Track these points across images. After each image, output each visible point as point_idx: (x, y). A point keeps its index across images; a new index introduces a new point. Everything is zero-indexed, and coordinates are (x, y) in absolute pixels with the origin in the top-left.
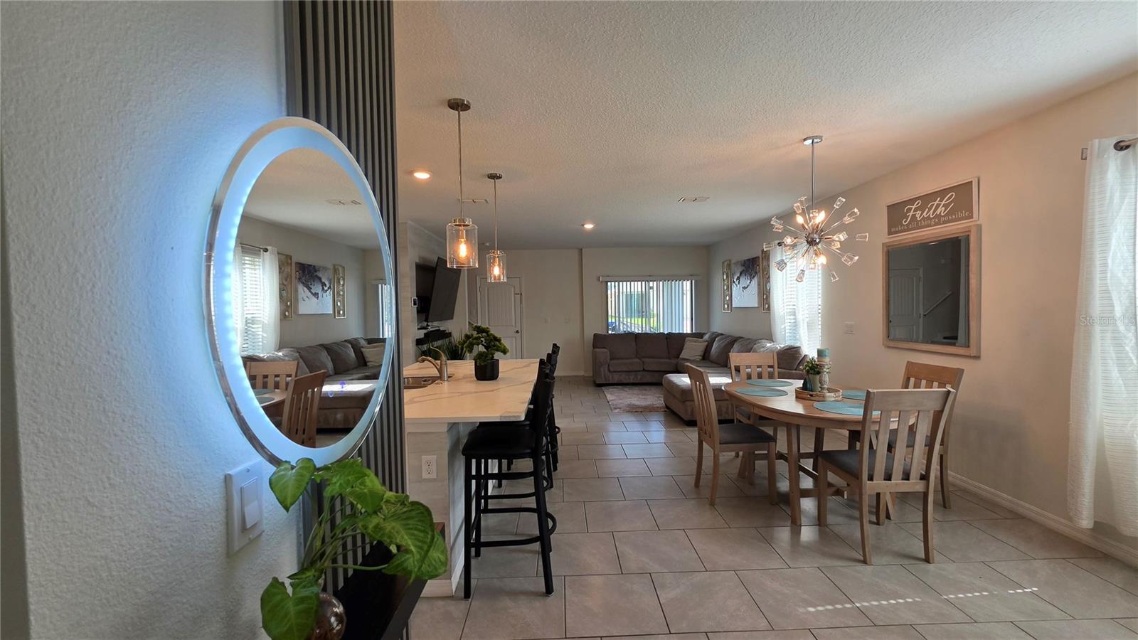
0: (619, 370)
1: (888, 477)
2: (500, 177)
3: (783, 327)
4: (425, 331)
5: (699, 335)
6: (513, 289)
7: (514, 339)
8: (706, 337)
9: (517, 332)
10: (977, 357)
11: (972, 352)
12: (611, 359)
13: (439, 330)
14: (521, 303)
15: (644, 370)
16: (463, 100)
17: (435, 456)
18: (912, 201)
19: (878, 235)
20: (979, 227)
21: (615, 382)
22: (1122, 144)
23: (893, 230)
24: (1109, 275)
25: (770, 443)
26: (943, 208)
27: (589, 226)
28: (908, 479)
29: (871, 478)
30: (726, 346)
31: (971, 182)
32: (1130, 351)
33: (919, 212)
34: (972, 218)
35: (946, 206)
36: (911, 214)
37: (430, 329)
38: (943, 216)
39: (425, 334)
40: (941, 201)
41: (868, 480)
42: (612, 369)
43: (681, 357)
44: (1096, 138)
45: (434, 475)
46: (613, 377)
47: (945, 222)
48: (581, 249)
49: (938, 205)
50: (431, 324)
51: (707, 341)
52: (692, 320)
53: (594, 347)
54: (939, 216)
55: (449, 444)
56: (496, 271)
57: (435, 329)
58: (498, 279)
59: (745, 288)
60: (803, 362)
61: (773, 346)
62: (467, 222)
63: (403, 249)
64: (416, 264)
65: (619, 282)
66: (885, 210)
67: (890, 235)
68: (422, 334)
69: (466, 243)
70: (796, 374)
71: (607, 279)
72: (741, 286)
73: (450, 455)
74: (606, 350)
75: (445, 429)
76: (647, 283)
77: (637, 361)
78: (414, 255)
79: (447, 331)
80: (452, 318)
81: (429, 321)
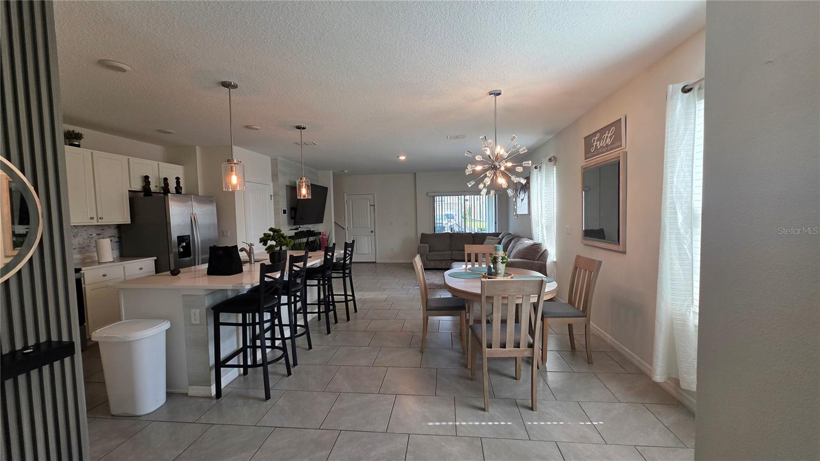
0: (434, 258)
2: (304, 128)
3: (537, 229)
4: (296, 231)
5: (496, 235)
6: (369, 203)
7: (370, 237)
8: (500, 237)
9: (372, 232)
10: (624, 253)
11: (621, 248)
12: (430, 252)
13: (310, 230)
14: (374, 212)
15: (452, 259)
17: (198, 310)
18: (594, 134)
19: (580, 161)
20: (625, 154)
21: (432, 267)
22: (687, 88)
23: (587, 156)
24: (674, 190)
25: (462, 311)
26: (609, 139)
27: (402, 158)
31: (621, 118)
32: (687, 249)
33: (598, 142)
34: (622, 146)
35: (611, 137)
36: (595, 143)
37: (301, 229)
38: (610, 145)
39: (295, 233)
40: (608, 134)
42: (429, 259)
44: (670, 84)
45: (198, 322)
46: (430, 264)
47: (610, 150)
48: (416, 173)
49: (607, 136)
50: (301, 226)
51: (499, 239)
52: (496, 223)
53: (421, 243)
54: (607, 145)
55: (208, 302)
56: (304, 191)
57: (305, 230)
58: (305, 196)
59: (522, 200)
60: (544, 255)
61: (528, 242)
62: (235, 162)
63: (275, 177)
64: (287, 186)
65: (442, 196)
66: (583, 141)
67: (585, 159)
68: (292, 233)
69: (236, 175)
70: (537, 263)
71: (433, 194)
72: (520, 198)
73: (207, 310)
74: (427, 245)
75: (203, 293)
76: (463, 197)
77: (450, 252)
78: (284, 181)
79: (316, 232)
80: (322, 222)
81: (299, 225)
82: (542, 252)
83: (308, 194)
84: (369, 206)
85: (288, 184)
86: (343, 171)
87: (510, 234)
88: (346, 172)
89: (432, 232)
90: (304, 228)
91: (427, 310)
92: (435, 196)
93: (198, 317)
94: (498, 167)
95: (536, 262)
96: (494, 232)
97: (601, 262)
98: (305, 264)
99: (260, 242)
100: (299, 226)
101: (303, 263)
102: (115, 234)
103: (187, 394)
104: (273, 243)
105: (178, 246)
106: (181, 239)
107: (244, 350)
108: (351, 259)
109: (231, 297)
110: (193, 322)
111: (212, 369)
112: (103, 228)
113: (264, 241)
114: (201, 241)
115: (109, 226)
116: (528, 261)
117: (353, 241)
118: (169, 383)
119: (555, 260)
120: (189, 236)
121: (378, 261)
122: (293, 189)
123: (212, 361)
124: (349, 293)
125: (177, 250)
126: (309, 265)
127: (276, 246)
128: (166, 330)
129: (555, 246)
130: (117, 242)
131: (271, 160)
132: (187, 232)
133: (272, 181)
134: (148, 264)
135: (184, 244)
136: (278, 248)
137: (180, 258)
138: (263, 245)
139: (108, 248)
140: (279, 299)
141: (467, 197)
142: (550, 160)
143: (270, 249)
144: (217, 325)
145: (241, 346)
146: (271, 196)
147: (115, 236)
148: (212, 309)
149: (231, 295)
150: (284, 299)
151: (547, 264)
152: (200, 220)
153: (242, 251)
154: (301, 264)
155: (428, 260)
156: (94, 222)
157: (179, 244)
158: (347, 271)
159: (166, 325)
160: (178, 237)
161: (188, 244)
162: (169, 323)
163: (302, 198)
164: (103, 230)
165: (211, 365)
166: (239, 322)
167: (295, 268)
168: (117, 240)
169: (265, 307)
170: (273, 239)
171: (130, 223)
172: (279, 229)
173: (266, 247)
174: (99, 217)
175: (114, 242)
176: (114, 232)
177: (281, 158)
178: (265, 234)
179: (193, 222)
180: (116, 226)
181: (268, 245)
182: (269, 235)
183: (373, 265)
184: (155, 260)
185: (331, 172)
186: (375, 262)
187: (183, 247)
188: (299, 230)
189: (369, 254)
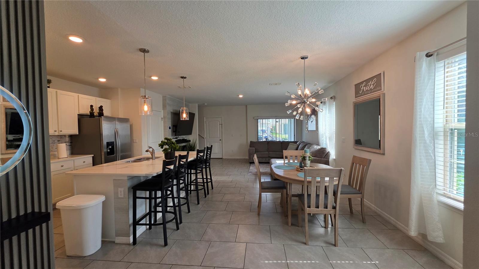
0: (259, 157)
1: (317, 207)
2: (185, 78)
3: (322, 139)
4: (176, 139)
5: (295, 142)
6: (219, 122)
7: (219, 143)
8: (298, 143)
9: (220, 140)
10: (384, 154)
11: (381, 152)
12: (255, 152)
13: (184, 139)
14: (222, 128)
15: (269, 157)
16: (145, 49)
17: (123, 189)
18: (362, 83)
19: (351, 98)
20: (384, 94)
22: (429, 54)
23: (357, 96)
24: (422, 116)
25: (284, 190)
26: (372, 86)
27: (241, 96)
28: (327, 208)
29: (309, 207)
30: (303, 147)
31: (381, 73)
32: (431, 153)
33: (365, 88)
34: (381, 90)
35: (373, 84)
36: (362, 88)
38: (373, 89)
39: (176, 141)
40: (372, 82)
41: (308, 207)
44: (418, 52)
45: (122, 196)
47: (373, 92)
48: (247, 106)
49: (371, 84)
50: (179, 137)
51: (298, 145)
52: (294, 135)
53: (250, 147)
54: (371, 89)
55: (129, 184)
56: (184, 116)
57: (181, 139)
58: (185, 119)
60: (327, 155)
61: (317, 147)
62: (147, 97)
63: (164, 107)
64: (171, 112)
65: (262, 119)
66: (354, 86)
67: (355, 98)
68: (174, 140)
69: (147, 105)
71: (258, 118)
72: (311, 121)
73: (129, 189)
74: (254, 148)
75: (126, 178)
76: (275, 119)
77: (267, 153)
78: (170, 109)
79: (188, 140)
80: (191, 134)
81: (178, 136)
82: (326, 153)
83: (187, 117)
84: (219, 124)
85: (172, 111)
86: (204, 104)
87: (304, 142)
88: (206, 104)
89: (256, 141)
90: (180, 137)
91: (262, 189)
92: (258, 119)
93: (123, 193)
94: (306, 102)
95: (323, 159)
96: (293, 141)
97: (371, 160)
98: (187, 160)
99: (159, 146)
101: (185, 159)
102: (68, 140)
103: (114, 242)
104: (167, 147)
105: (107, 149)
106: (109, 144)
107: (149, 214)
108: (210, 156)
109: (143, 181)
110: (120, 196)
111: (131, 226)
112: (62, 137)
113: (161, 146)
114: (121, 145)
115: (65, 136)
116: (318, 158)
117: (212, 146)
118: (104, 235)
119: (334, 158)
120: (114, 142)
121: (224, 158)
122: (176, 115)
123: (131, 221)
124: (209, 177)
125: (106, 151)
126: (189, 160)
127: (169, 149)
128: (103, 202)
129: (334, 149)
130: (70, 145)
131: (163, 97)
132: (113, 140)
133: (163, 110)
134: (88, 159)
135: (111, 147)
136: (170, 150)
137: (108, 155)
138: (161, 148)
139: (63, 149)
140: (173, 181)
141: (278, 120)
142: (331, 98)
143: (165, 150)
144: (135, 198)
145: (148, 211)
146: (162, 118)
147: (68, 142)
148: (132, 188)
149: (143, 180)
150: (175, 182)
151: (330, 160)
152: (120, 132)
153: (147, 152)
154: (184, 160)
156: (57, 134)
157: (107, 147)
158: (208, 164)
159: (102, 198)
160: (107, 143)
161: (113, 147)
162: (104, 197)
163: (183, 120)
164: (61, 138)
165: (130, 224)
166: (147, 197)
167: (181, 163)
168: (70, 144)
169: (165, 187)
170: (167, 144)
171: (78, 134)
172: (170, 139)
173: (163, 149)
174: (60, 130)
175: (68, 146)
176: (67, 139)
177: (169, 96)
178: (162, 142)
179: (116, 134)
180: (69, 136)
181: (164, 148)
182: (165, 142)
183: (221, 160)
184: (93, 157)
185: (197, 105)
186: (222, 158)
187: (110, 149)
188: (178, 139)
189: (219, 153)
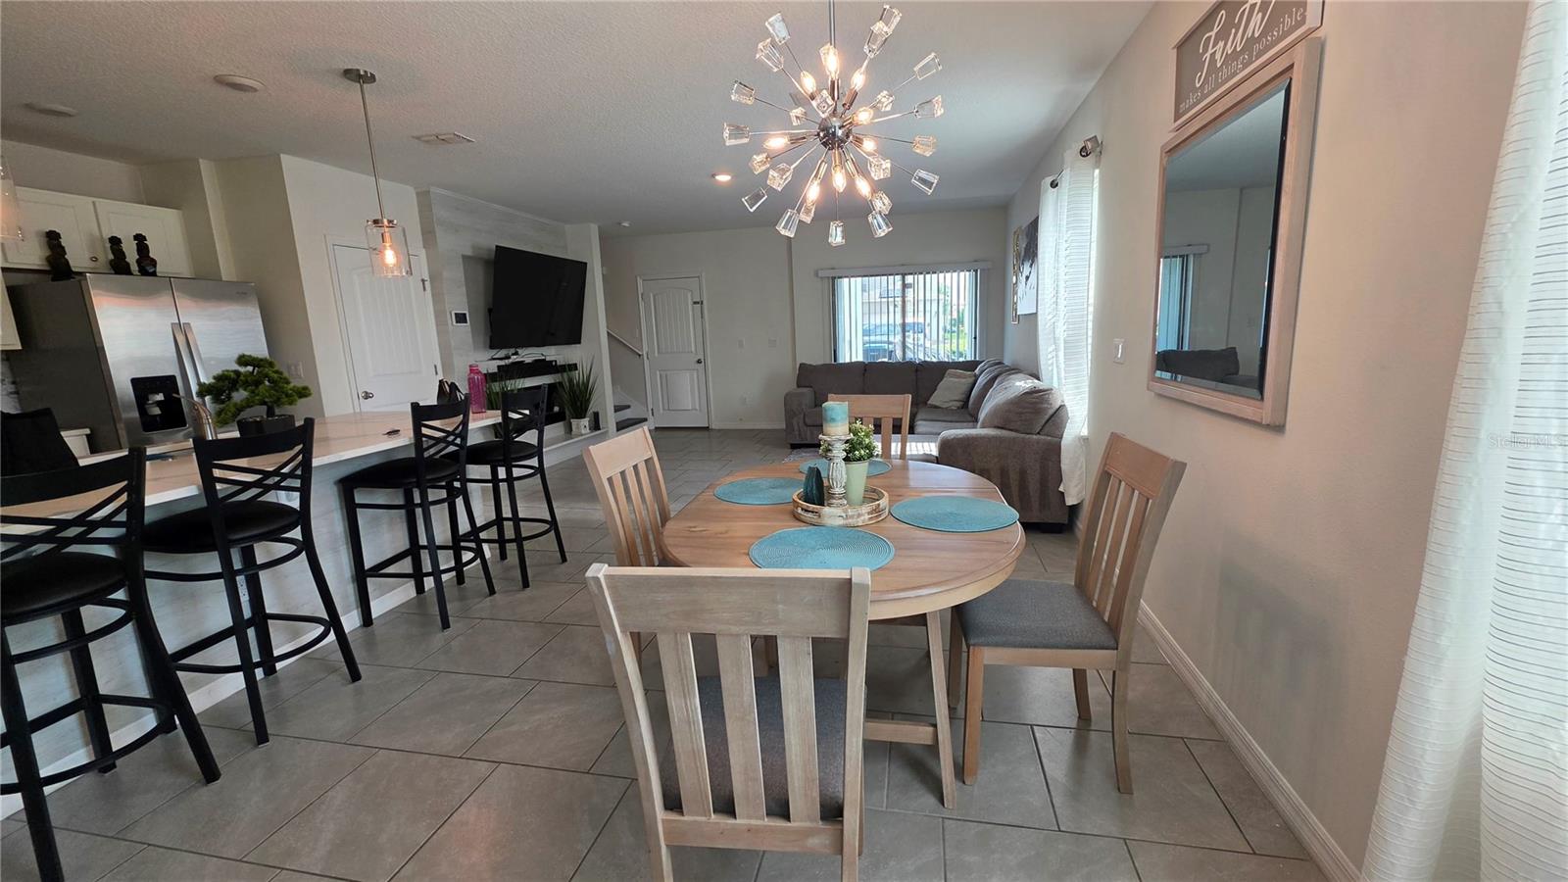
2: (370, 80)
3: (1051, 349)
5: (970, 366)
6: (689, 295)
7: (692, 373)
8: (977, 371)
9: (699, 362)
11: (1267, 410)
12: (813, 406)
13: (544, 360)
14: (702, 317)
18: (1210, 19)
19: (1157, 130)
23: (1182, 107)
26: (1260, 14)
27: (724, 178)
30: (992, 379)
33: (1220, 45)
34: (1306, 24)
36: (1208, 54)
37: (514, 359)
38: (1260, 38)
39: (498, 366)
42: (808, 421)
43: (929, 402)
47: (1260, 54)
50: (518, 351)
51: (975, 375)
53: (799, 386)
54: (1252, 40)
57: (530, 360)
59: (1027, 278)
60: (1055, 420)
61: (1022, 384)
63: (429, 235)
64: (464, 257)
65: (853, 277)
67: (1175, 122)
68: (492, 367)
70: (1038, 442)
71: (833, 274)
72: (1024, 277)
74: (810, 390)
76: (898, 278)
78: (456, 244)
79: (562, 363)
81: (513, 348)
82: (1051, 412)
84: (689, 305)
85: (469, 252)
87: (1000, 363)
88: (626, 224)
89: (828, 361)
90: (528, 355)
92: (834, 278)
95: (1034, 437)
97: (1186, 466)
100: (513, 351)
102: (3, 374)
105: (141, 403)
106: (144, 386)
116: (1013, 434)
119: (1085, 432)
120: (172, 378)
121: (713, 426)
125: (138, 412)
129: (1087, 395)
130: (11, 393)
131: (418, 194)
132: (163, 370)
133: (424, 247)
135: (159, 397)
137: (149, 431)
141: (909, 279)
142: (1084, 152)
146: (423, 281)
147: (4, 380)
151: (1064, 442)
155: (807, 426)
157: (142, 397)
160: (136, 381)
161: (171, 396)
171: (21, 347)
176: (2, 369)
179: (181, 349)
180: (4, 356)
184: (87, 435)
185: (594, 229)
186: (707, 429)
187: (156, 405)
188: (511, 361)
189: (696, 410)
